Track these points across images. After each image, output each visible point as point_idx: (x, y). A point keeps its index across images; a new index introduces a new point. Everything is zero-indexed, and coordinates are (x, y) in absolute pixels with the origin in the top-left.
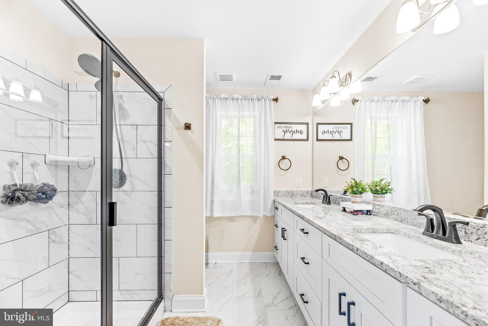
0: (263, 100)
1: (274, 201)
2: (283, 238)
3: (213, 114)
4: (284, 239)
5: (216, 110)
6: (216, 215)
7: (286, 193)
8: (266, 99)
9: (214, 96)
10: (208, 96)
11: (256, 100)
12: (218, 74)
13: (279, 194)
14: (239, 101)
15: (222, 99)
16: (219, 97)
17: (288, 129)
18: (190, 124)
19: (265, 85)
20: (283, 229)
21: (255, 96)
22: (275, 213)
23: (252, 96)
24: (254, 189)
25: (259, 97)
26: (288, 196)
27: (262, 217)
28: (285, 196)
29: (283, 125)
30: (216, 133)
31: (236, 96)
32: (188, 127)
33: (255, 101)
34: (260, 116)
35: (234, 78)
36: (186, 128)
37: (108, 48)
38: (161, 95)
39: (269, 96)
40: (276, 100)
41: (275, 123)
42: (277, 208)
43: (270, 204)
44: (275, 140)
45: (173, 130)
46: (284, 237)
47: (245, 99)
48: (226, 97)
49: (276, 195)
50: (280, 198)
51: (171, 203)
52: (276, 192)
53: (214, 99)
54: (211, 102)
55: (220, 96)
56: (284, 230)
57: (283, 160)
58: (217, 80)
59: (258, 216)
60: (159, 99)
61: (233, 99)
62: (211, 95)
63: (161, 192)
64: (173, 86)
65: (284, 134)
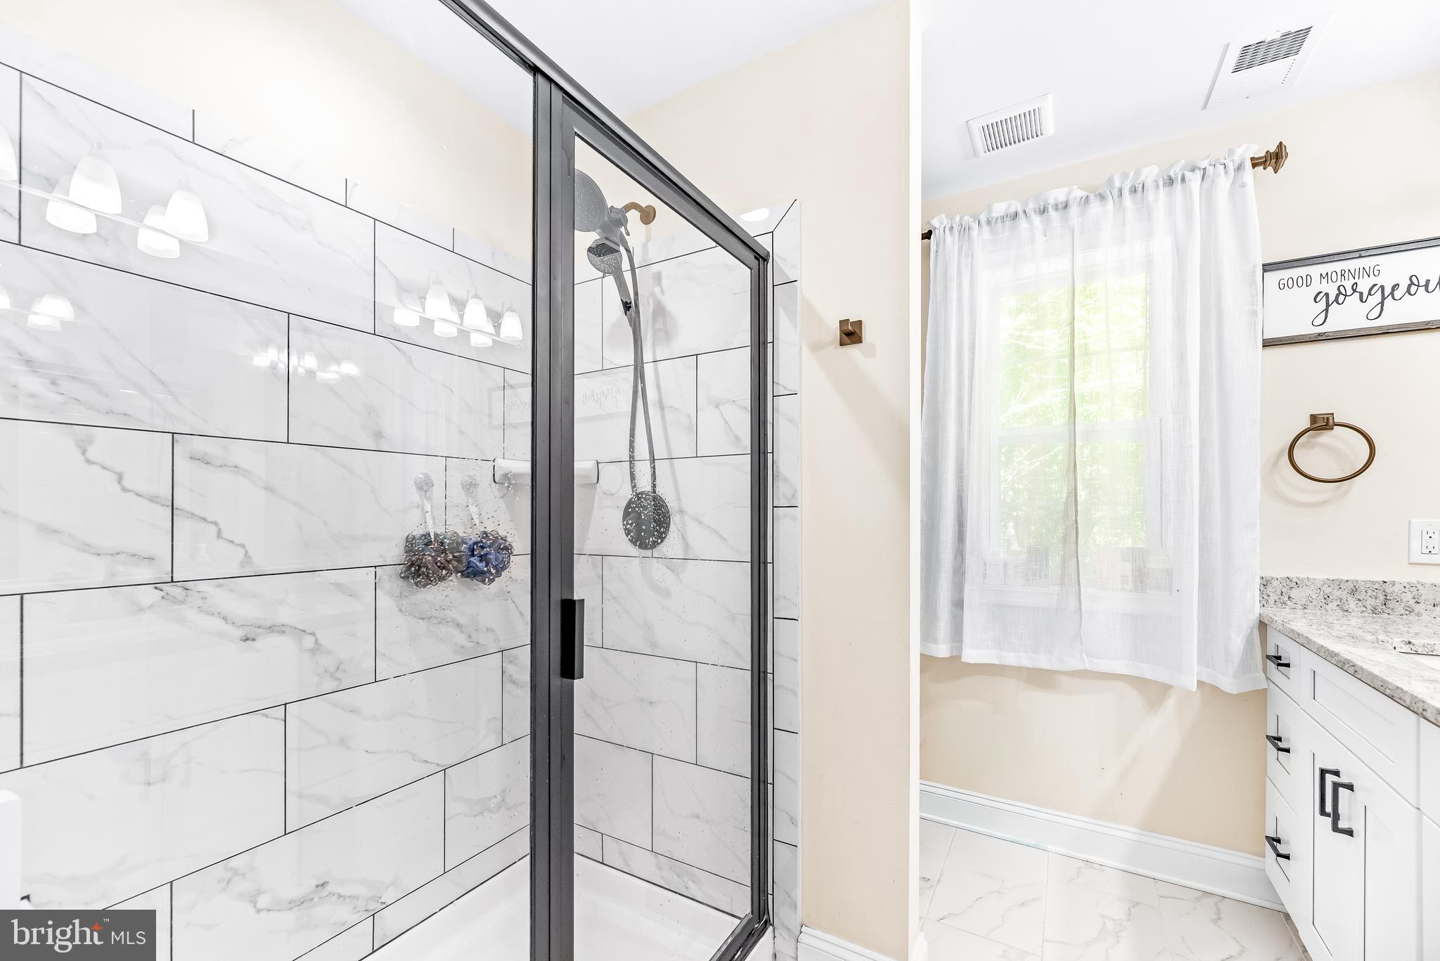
0: (1194, 180)
1: (1263, 626)
2: (1329, 820)
3: (960, 285)
4: (1336, 828)
5: (972, 268)
6: (971, 655)
7: (1337, 593)
8: (1210, 170)
9: (966, 218)
10: (941, 223)
11: (1157, 187)
12: (976, 127)
13: (1294, 593)
14: (1074, 210)
15: (999, 221)
16: (983, 218)
17: (1348, 284)
18: (860, 322)
19: (1205, 107)
20: (1330, 778)
21: (1150, 173)
22: (1268, 678)
23: (1138, 173)
24: (1148, 566)
25: (1175, 171)
26: (1352, 604)
27: (1194, 687)
28: (1333, 606)
29: (1315, 271)
30: (973, 353)
31: (1059, 195)
32: (851, 334)
33: (1151, 196)
34: (1180, 254)
35: (1049, 126)
36: (846, 339)
37: (557, 95)
38: (765, 242)
39: (1231, 152)
40: (1275, 158)
41: (1267, 268)
42: (1279, 661)
43: (1238, 637)
44: (1268, 344)
45: (800, 353)
46: (1336, 817)
47: (1102, 197)
48: (1012, 210)
49: (1273, 597)
50: (1300, 613)
51: (796, 606)
52: (1276, 583)
53: (965, 230)
54: (953, 243)
55: (990, 212)
56: (1336, 786)
57: (1314, 437)
58: (975, 154)
59: (1167, 680)
60: (756, 257)
61: (1043, 211)
62: (952, 219)
63: (762, 566)
64: (801, 203)
65: (1327, 310)
